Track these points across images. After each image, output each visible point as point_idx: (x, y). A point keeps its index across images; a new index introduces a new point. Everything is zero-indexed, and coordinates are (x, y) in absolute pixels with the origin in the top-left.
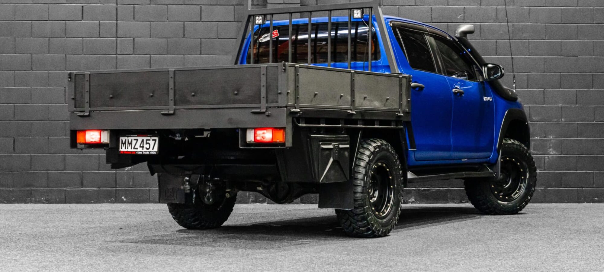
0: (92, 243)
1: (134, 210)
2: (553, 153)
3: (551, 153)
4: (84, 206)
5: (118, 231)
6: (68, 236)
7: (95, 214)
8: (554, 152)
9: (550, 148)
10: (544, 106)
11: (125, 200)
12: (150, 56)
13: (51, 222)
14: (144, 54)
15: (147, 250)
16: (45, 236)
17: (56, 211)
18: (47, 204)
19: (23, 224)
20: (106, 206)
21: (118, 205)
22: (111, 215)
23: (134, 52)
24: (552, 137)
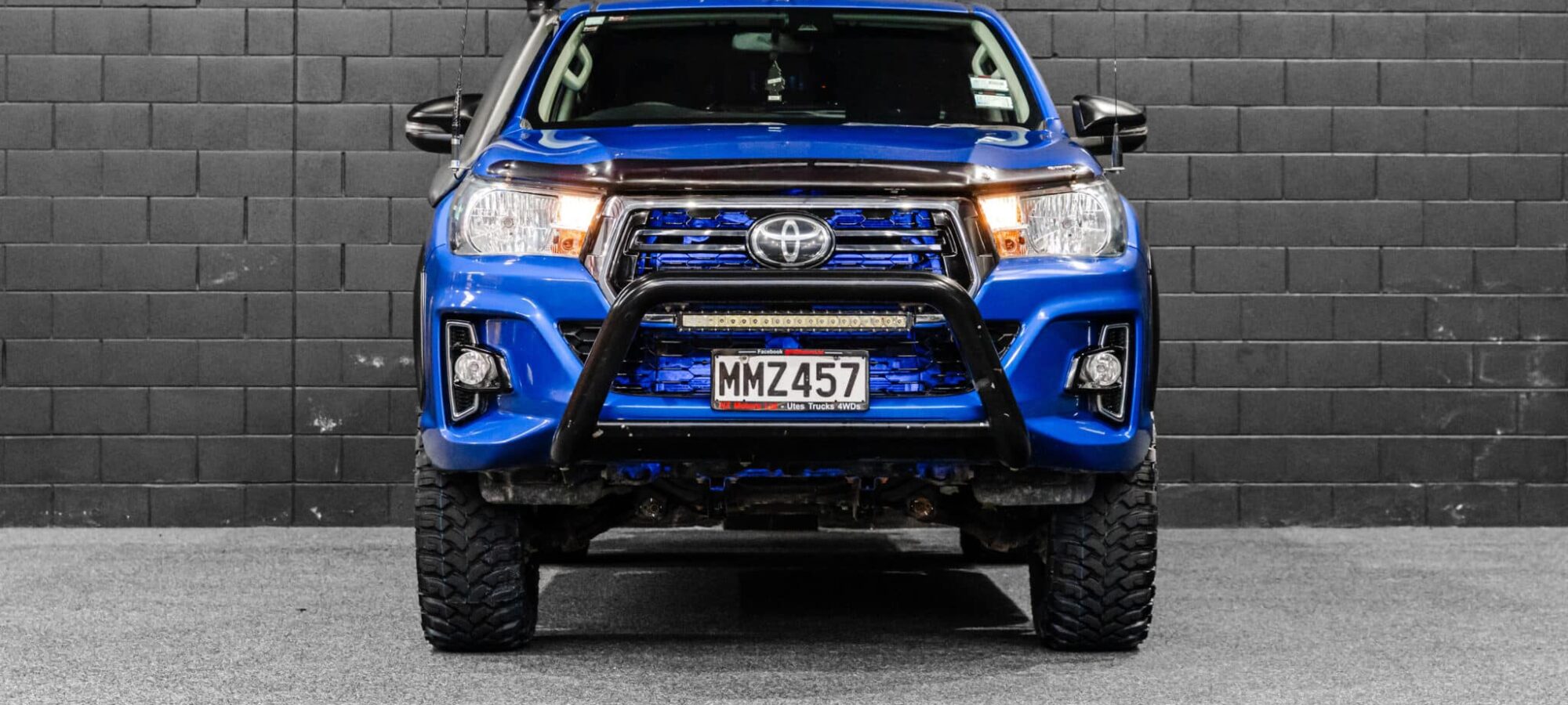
0: (211, 660)
1: (343, 549)
2: (1540, 385)
3: (1537, 383)
4: (203, 537)
5: (291, 620)
6: (144, 635)
7: (231, 561)
8: (1546, 381)
9: (1533, 369)
10: (1517, 248)
11: (319, 516)
12: (391, 107)
13: (98, 589)
14: (373, 100)
15: (376, 685)
16: (76, 637)
17: (122, 552)
18: (96, 529)
19: (16, 594)
20: (264, 536)
21: (300, 531)
22: (277, 565)
23: (343, 95)
24: (1538, 338)
